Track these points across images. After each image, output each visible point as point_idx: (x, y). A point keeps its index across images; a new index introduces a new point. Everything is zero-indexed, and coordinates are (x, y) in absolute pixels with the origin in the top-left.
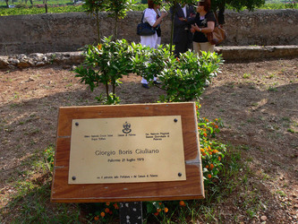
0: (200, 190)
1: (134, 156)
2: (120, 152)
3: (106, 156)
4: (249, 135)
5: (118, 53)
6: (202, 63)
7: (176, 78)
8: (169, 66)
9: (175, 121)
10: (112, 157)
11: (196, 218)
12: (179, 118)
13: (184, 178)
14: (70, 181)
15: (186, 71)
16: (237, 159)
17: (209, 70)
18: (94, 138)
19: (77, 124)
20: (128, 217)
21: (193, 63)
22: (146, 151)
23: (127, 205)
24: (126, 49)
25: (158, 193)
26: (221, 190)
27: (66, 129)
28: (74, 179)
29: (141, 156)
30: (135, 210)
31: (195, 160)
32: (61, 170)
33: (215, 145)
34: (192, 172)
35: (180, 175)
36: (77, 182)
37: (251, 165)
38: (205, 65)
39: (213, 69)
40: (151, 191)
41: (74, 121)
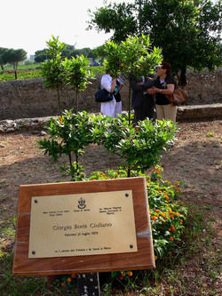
0: (150, 261)
1: (89, 230)
2: (76, 227)
3: (63, 232)
4: (213, 195)
5: (79, 125)
6: (159, 131)
7: (133, 148)
8: (128, 135)
9: (127, 195)
10: (68, 232)
11: (160, 281)
12: (130, 192)
13: (135, 249)
14: (31, 256)
15: (143, 141)
16: (201, 220)
17: (165, 139)
18: (52, 214)
19: (36, 202)
20: (85, 287)
21: (150, 132)
22: (100, 225)
23: (84, 276)
24: (87, 120)
25: (111, 265)
26: (184, 251)
27: (26, 206)
28: (34, 253)
29: (95, 230)
30: (92, 280)
31: (145, 233)
32: (22, 245)
33: (177, 208)
34: (143, 243)
35: (131, 247)
36: (36, 256)
37: (214, 226)
38: (162, 134)
39: (169, 137)
40: (105, 262)
41: (33, 199)
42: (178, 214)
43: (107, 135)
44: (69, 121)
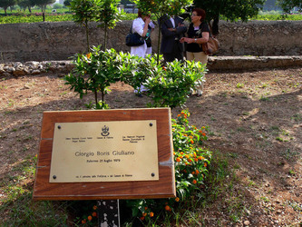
1: (112, 157)
2: (98, 153)
3: (85, 157)
4: (239, 143)
5: (107, 62)
6: (187, 71)
7: (160, 86)
8: (156, 74)
9: (151, 125)
10: (91, 158)
12: (154, 122)
13: (156, 178)
14: (51, 180)
15: (171, 80)
17: (192, 78)
18: (75, 140)
19: (59, 128)
20: (105, 215)
21: (178, 72)
22: (123, 153)
23: (104, 203)
25: (132, 192)
26: (207, 196)
27: (49, 132)
28: (55, 178)
29: (117, 157)
30: (112, 208)
32: (43, 170)
35: (153, 175)
36: (57, 181)
37: (237, 173)
38: (190, 74)
39: (197, 78)
40: (125, 189)
41: (57, 125)
42: (202, 157)
43: (134, 73)
44: (97, 58)
